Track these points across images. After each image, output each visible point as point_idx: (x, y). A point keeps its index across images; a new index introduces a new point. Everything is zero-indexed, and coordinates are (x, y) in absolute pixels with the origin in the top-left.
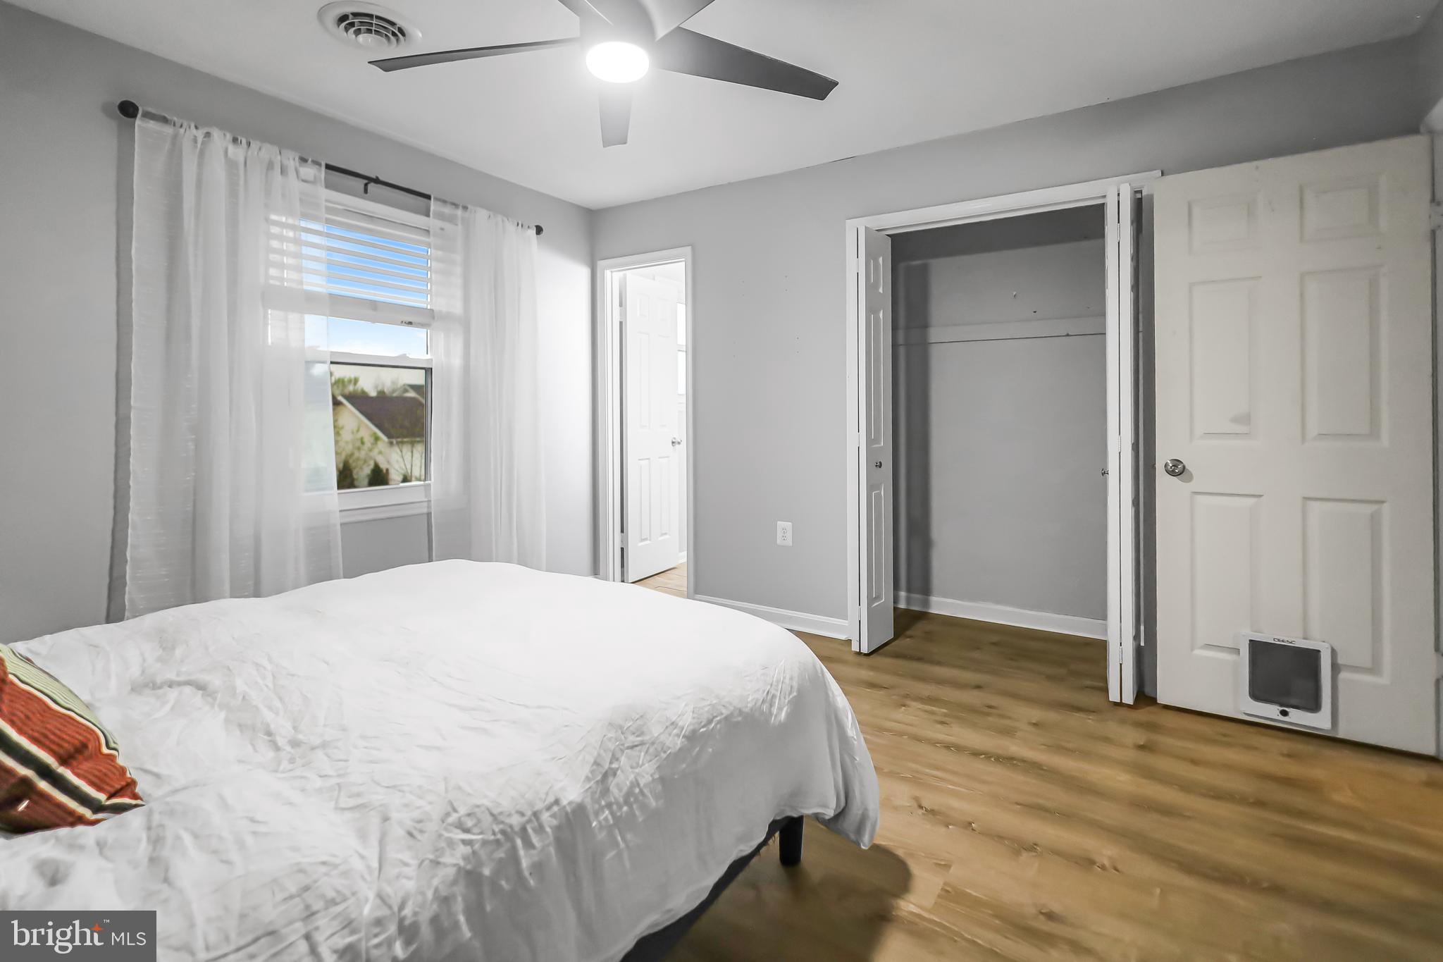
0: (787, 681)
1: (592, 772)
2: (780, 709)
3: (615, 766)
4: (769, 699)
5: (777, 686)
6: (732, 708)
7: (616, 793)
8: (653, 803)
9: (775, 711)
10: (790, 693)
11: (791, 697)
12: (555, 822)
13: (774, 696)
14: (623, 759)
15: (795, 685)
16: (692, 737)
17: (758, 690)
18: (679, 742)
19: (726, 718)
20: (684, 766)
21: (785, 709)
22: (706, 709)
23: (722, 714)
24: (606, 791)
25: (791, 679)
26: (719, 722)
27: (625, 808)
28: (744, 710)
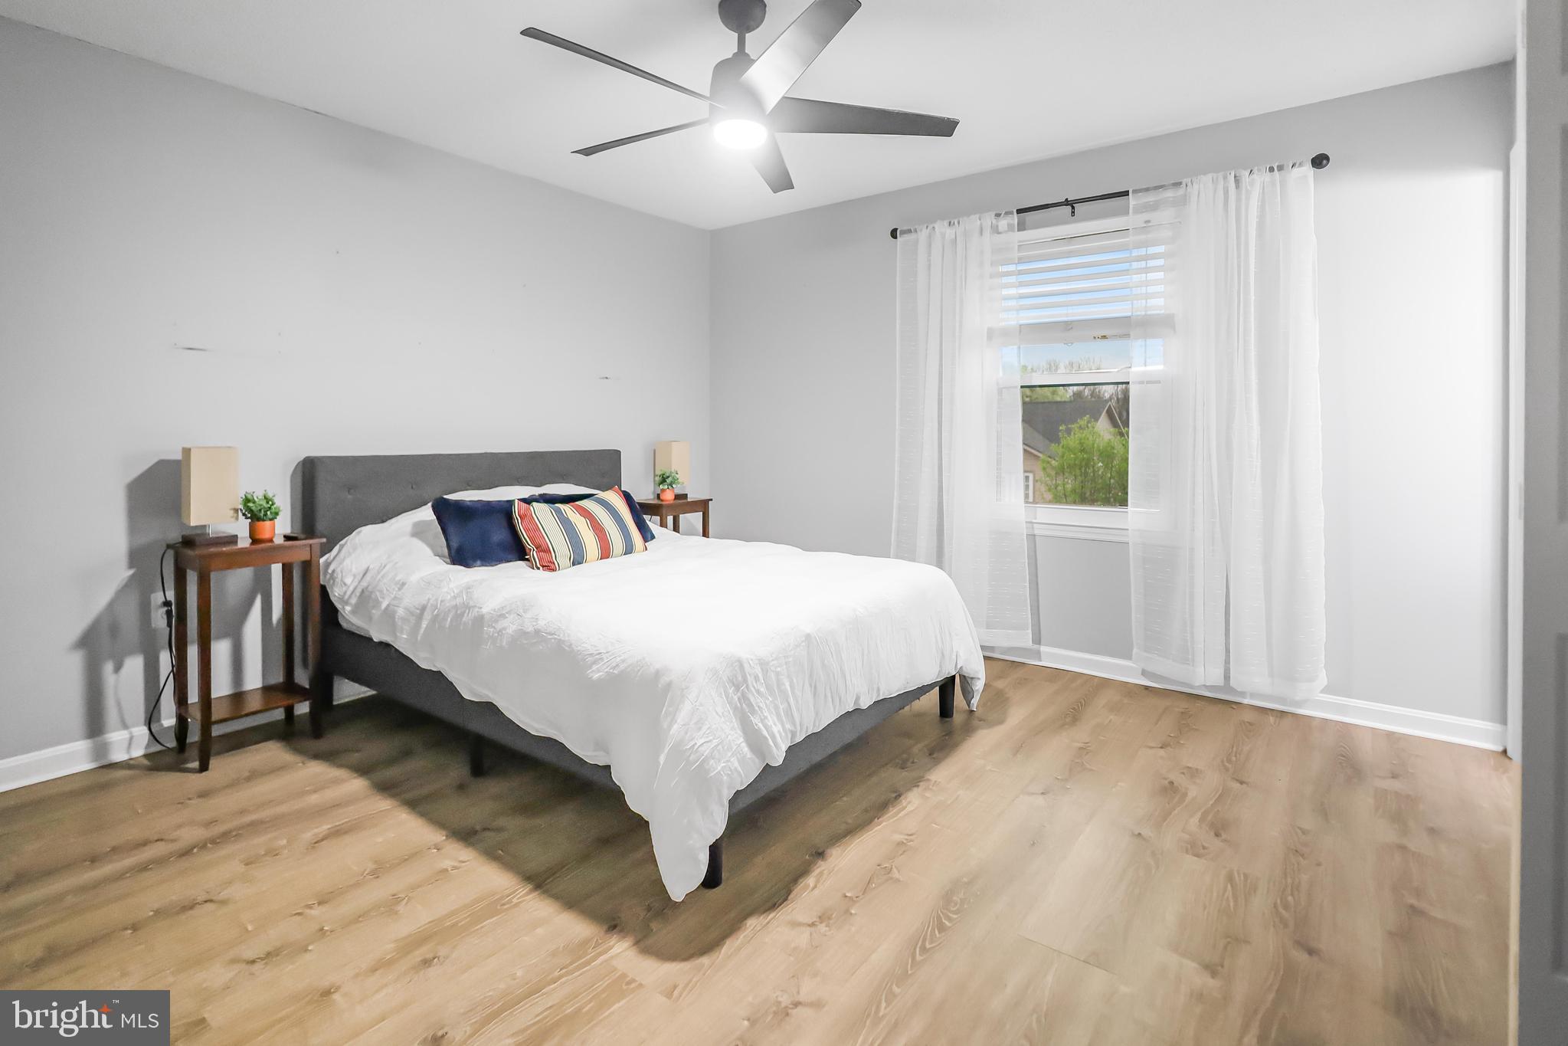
0: (618, 659)
1: (498, 609)
2: (598, 671)
3: (507, 615)
4: (597, 658)
5: (610, 656)
6: (567, 639)
7: (499, 626)
8: (504, 644)
9: (595, 667)
10: (614, 668)
11: (611, 671)
12: (476, 614)
13: (602, 659)
14: (512, 616)
15: (622, 667)
16: (537, 632)
17: (595, 646)
18: (530, 629)
19: (560, 640)
20: (525, 642)
21: (601, 673)
22: (555, 627)
23: (559, 636)
24: (496, 621)
25: (623, 661)
26: (555, 639)
27: (496, 635)
28: (573, 646)
